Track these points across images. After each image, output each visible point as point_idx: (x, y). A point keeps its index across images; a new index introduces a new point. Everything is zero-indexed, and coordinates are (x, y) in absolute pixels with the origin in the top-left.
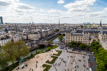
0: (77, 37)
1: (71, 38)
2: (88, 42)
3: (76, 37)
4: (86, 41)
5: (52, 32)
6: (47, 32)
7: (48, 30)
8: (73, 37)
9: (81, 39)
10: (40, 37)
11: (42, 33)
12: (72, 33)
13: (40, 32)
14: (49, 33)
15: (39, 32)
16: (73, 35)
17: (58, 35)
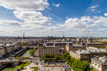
0: (50, 50)
1: (43, 51)
2: (59, 54)
3: (48, 50)
4: (58, 53)
5: (19, 46)
6: (13, 46)
7: (14, 44)
8: (45, 50)
9: (53, 51)
10: (3, 53)
11: (7, 48)
12: (44, 46)
13: (5, 47)
14: (16, 47)
15: (3, 47)
16: (46, 48)
17: (26, 49)
